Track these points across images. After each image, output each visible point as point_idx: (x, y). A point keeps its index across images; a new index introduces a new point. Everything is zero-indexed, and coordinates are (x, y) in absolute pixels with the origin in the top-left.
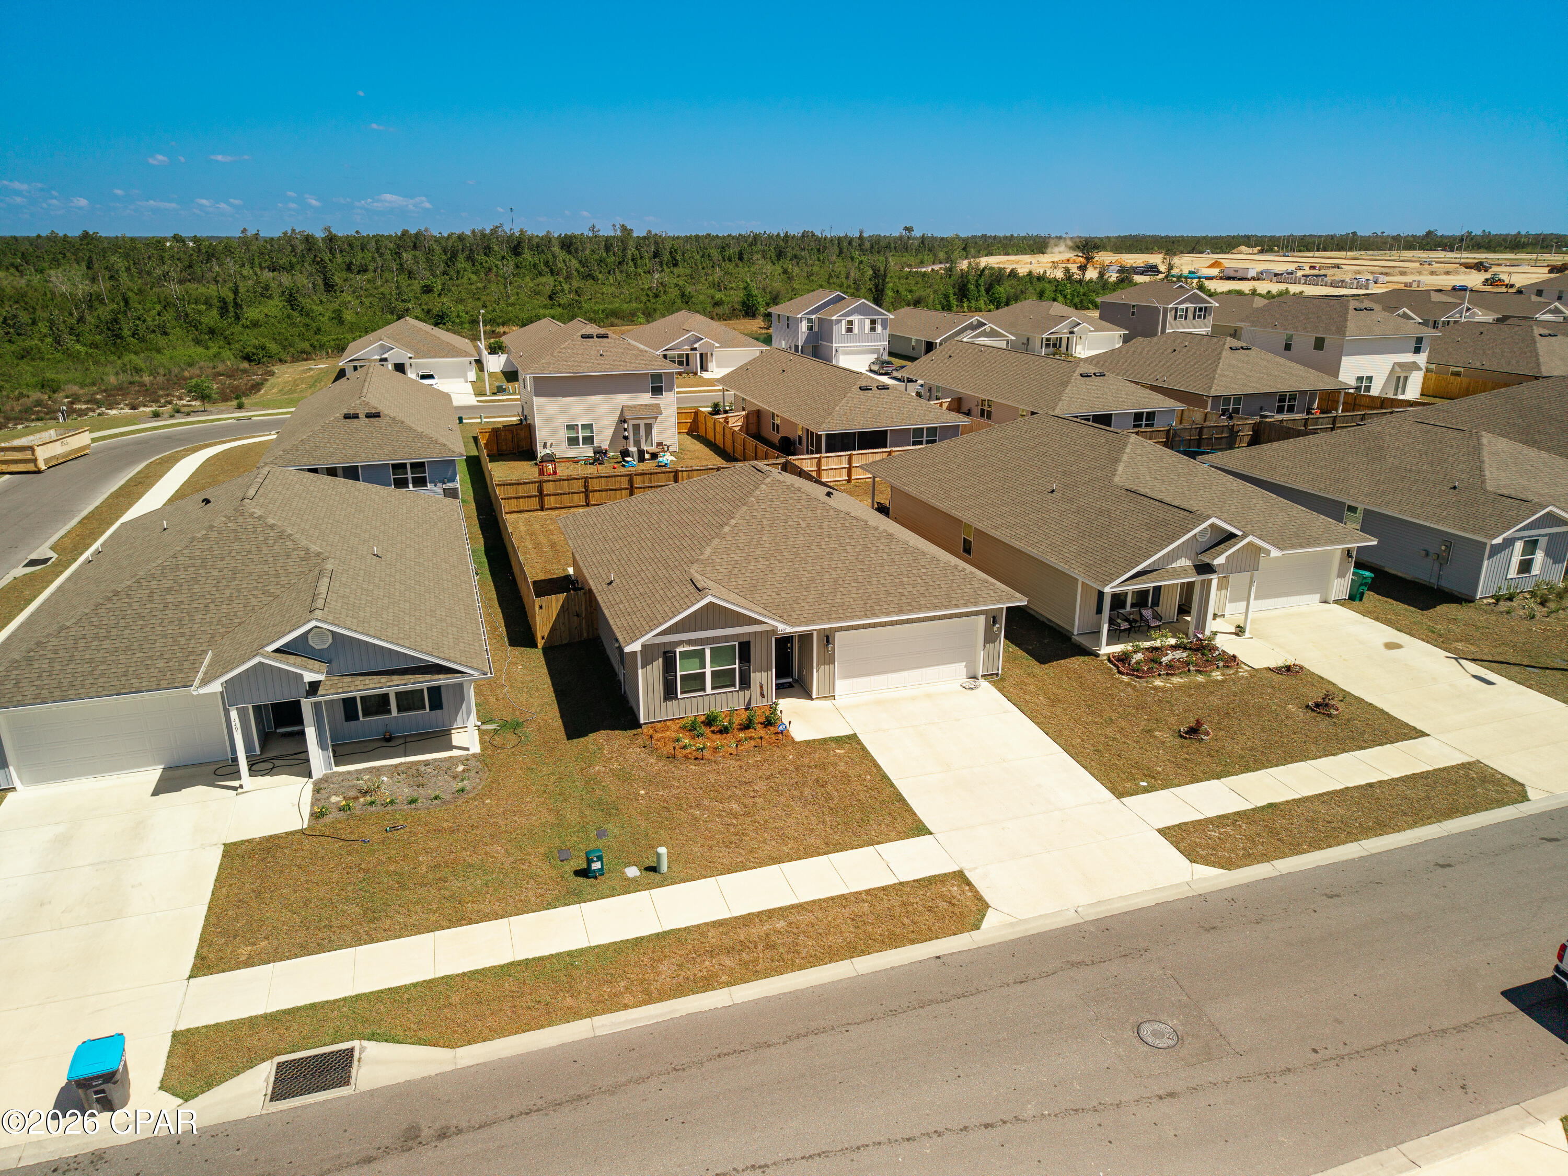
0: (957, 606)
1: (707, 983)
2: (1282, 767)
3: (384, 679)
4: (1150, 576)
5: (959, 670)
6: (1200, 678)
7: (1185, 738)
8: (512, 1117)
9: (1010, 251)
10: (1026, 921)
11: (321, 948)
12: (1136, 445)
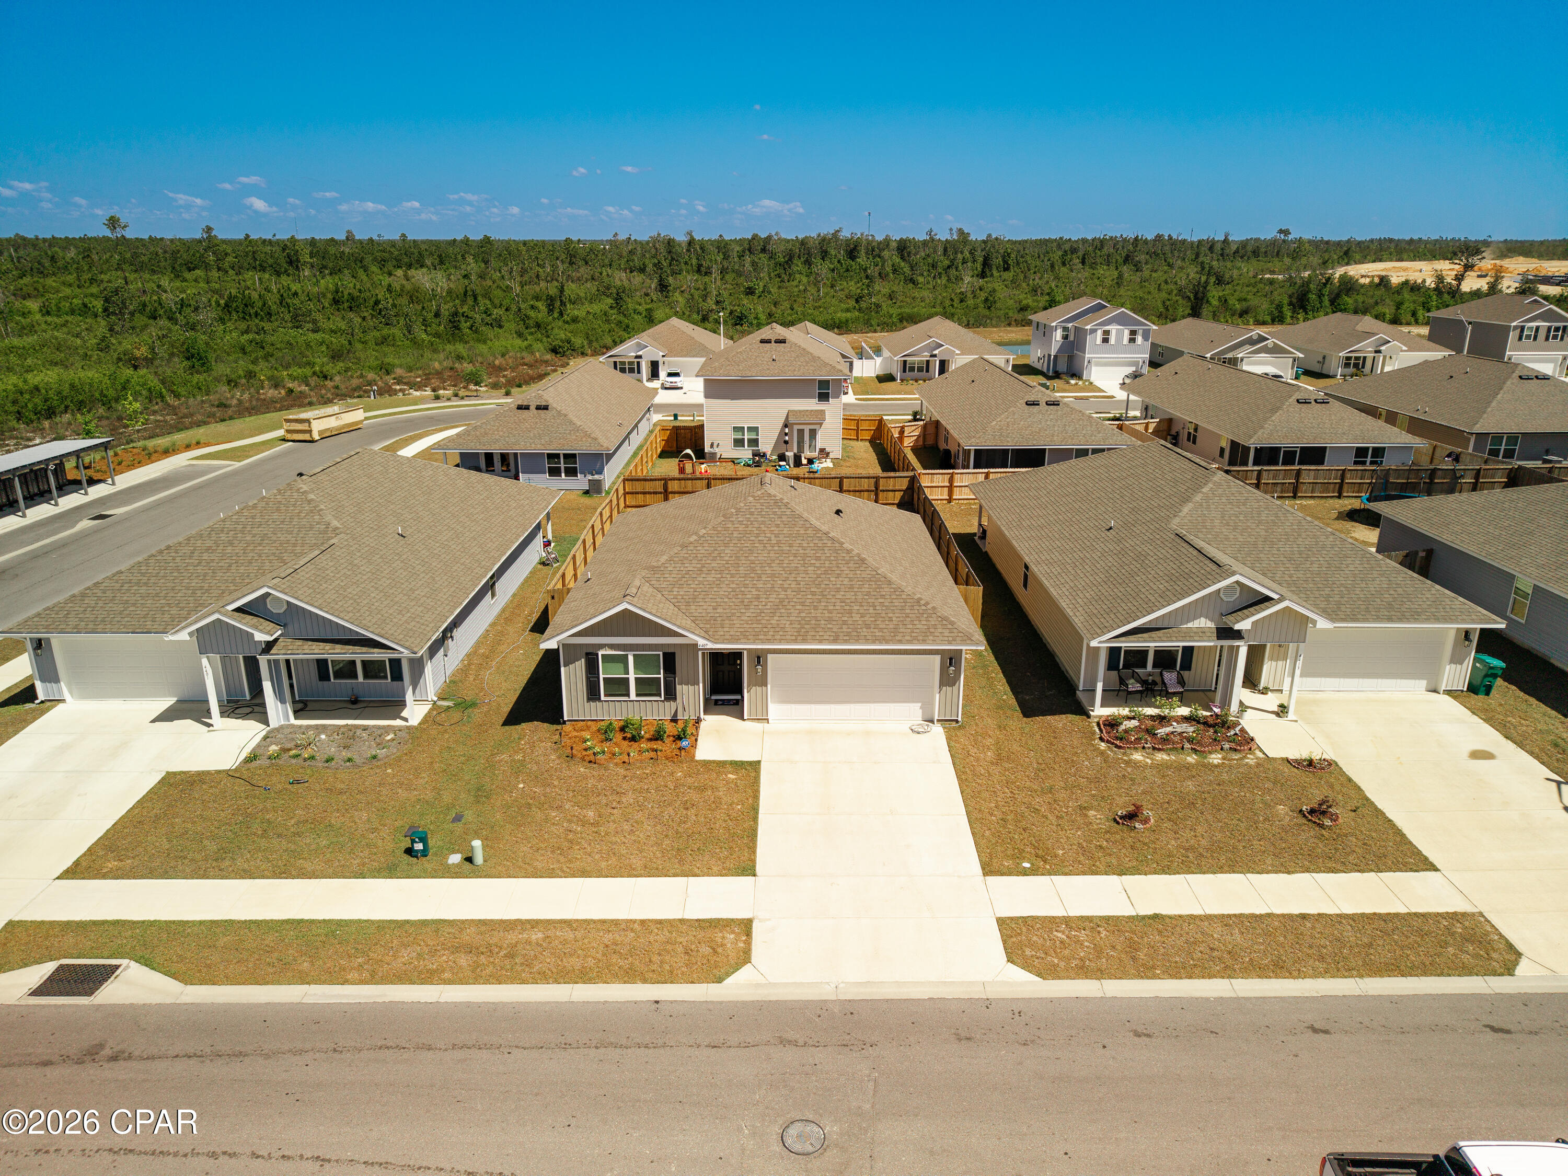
0: (900, 642)
1: (428, 977)
2: (1211, 876)
3: (328, 646)
4: (1153, 634)
5: (913, 712)
6: (1192, 759)
7: (1118, 823)
8: (177, 1056)
9: (1405, 257)
10: (775, 985)
11: (165, 875)
12: (1219, 485)
